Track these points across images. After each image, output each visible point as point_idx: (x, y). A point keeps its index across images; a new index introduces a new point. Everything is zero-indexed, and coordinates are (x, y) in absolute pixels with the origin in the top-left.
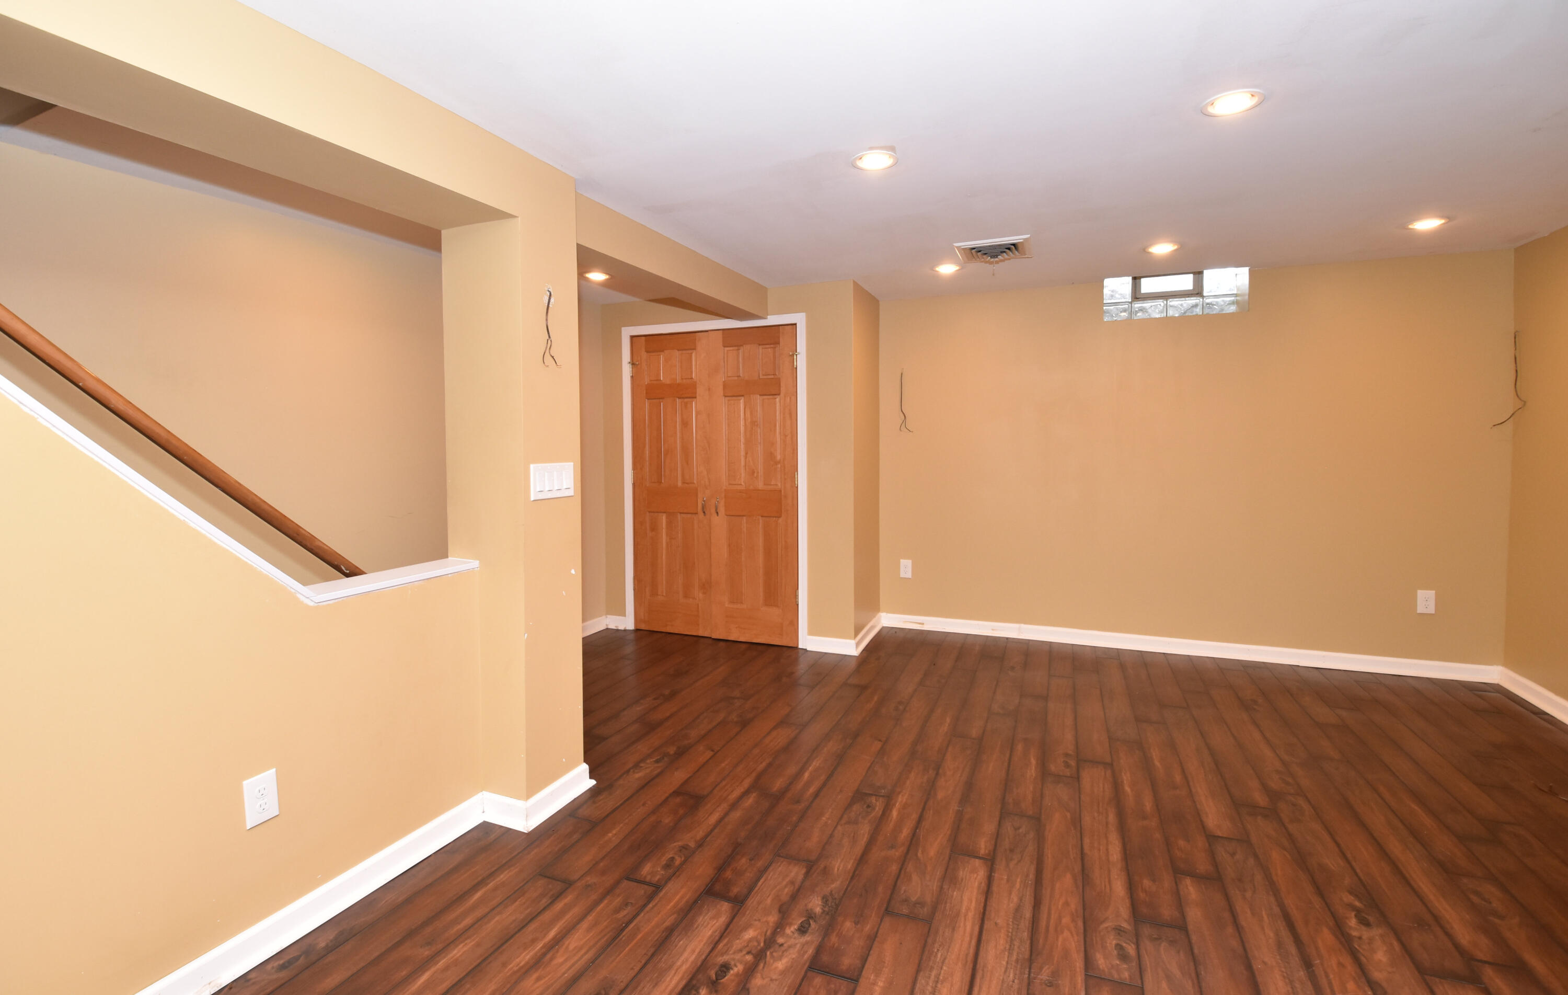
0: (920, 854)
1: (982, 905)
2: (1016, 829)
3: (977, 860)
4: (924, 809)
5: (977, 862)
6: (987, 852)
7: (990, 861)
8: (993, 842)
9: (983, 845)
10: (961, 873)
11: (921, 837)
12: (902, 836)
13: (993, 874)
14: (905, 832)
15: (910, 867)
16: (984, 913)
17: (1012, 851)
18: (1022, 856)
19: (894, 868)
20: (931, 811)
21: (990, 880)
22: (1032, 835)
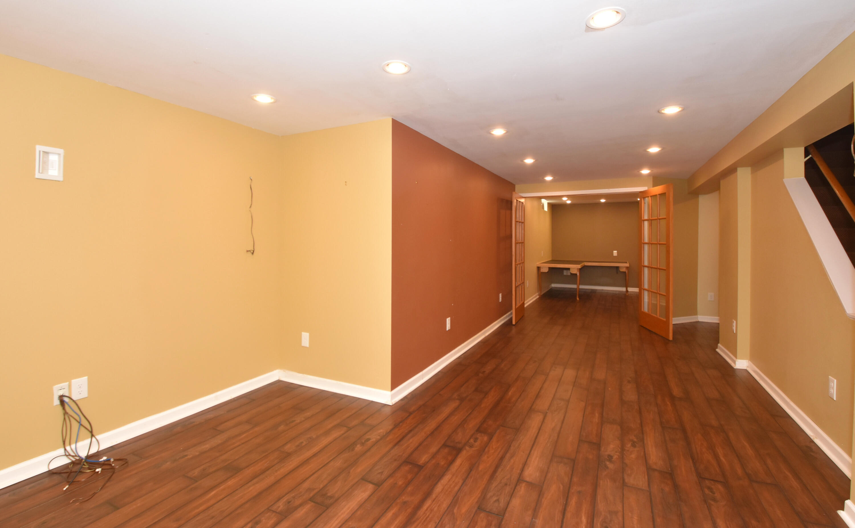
0: (562, 487)
1: (528, 460)
2: (498, 500)
3: (528, 480)
4: (562, 522)
5: (528, 479)
6: (521, 485)
7: (520, 480)
8: (516, 490)
9: (522, 489)
10: (537, 475)
11: (562, 498)
12: (574, 499)
13: (520, 472)
14: (573, 501)
15: (566, 480)
16: (528, 456)
17: (506, 484)
18: (501, 480)
19: (575, 479)
20: (556, 520)
21: (522, 470)
22: (489, 495)
